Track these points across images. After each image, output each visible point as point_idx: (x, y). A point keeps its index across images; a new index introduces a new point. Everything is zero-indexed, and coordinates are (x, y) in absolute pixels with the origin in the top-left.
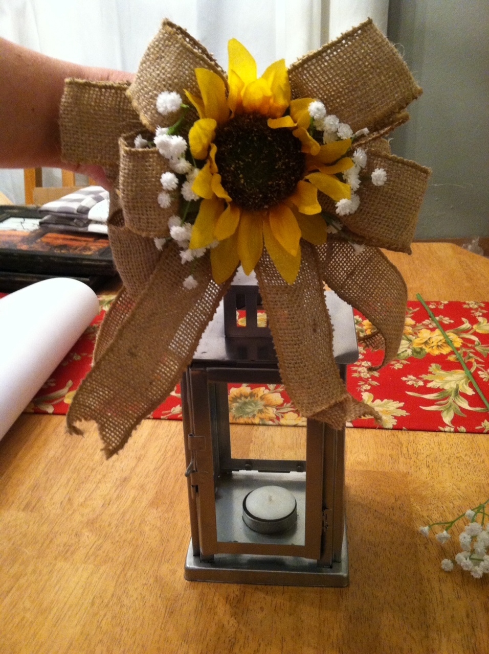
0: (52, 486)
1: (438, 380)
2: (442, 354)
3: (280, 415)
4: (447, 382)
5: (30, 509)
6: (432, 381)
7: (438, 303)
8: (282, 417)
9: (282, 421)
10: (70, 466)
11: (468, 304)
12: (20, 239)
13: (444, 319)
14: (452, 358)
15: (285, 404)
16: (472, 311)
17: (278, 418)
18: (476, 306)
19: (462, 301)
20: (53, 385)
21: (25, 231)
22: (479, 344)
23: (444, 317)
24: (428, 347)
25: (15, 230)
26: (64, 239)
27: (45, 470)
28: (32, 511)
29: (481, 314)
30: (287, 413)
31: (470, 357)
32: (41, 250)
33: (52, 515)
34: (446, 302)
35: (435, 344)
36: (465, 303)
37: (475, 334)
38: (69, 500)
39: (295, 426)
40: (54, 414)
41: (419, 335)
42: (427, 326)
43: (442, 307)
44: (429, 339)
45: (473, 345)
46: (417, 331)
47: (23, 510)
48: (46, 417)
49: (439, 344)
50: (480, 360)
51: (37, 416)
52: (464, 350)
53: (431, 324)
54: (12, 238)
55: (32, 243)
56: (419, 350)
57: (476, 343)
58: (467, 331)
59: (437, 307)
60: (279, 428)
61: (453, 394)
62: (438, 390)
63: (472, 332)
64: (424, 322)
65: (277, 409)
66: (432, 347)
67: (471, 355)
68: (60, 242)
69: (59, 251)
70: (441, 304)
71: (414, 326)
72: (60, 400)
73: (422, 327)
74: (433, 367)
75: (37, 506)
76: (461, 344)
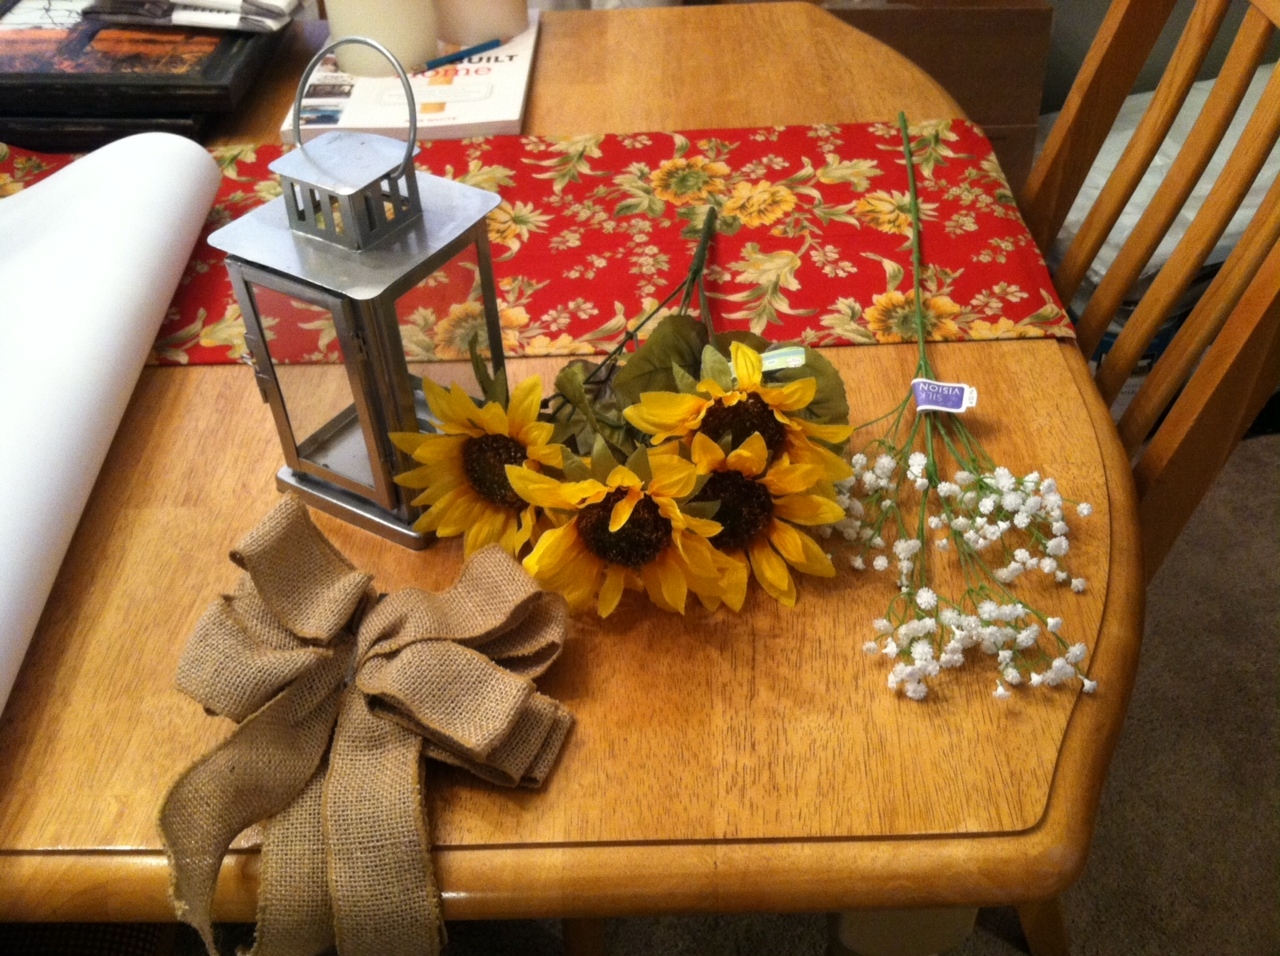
0: (215, 469)
1: (751, 270)
2: (763, 225)
3: (524, 342)
4: (765, 271)
5: (192, 503)
6: (743, 272)
7: (769, 130)
8: (528, 344)
9: (529, 351)
10: (233, 440)
11: (816, 130)
12: (53, 47)
13: (775, 160)
14: (776, 232)
15: (532, 325)
16: (820, 143)
17: (522, 346)
18: (827, 133)
19: (807, 125)
20: (177, 317)
21: (58, 28)
22: (820, 203)
23: (776, 157)
24: (745, 213)
25: (39, 28)
26: (133, 41)
27: (200, 448)
28: (195, 505)
29: (832, 148)
30: (534, 337)
31: (804, 228)
32: (98, 70)
33: (224, 508)
34: (782, 128)
35: (755, 208)
36: (810, 128)
37: (819, 186)
38: (244, 486)
39: (547, 356)
40: (191, 364)
41: (735, 193)
42: (748, 175)
43: (774, 138)
44: (749, 199)
45: (810, 206)
46: (731, 187)
47: (182, 505)
48: (179, 370)
49: (762, 207)
50: (818, 231)
51: (164, 370)
52: (796, 215)
53: (753, 171)
54: (39, 47)
55: (78, 56)
56: (730, 220)
57: (816, 202)
58: (805, 181)
59: (767, 139)
60: (524, 361)
61: (770, 292)
62: (750, 286)
63: (813, 182)
64: (744, 169)
65: (521, 332)
66: (751, 214)
67: (806, 223)
68: (126, 49)
69: (129, 70)
70: (775, 131)
71: (727, 178)
72: (194, 342)
73: (741, 178)
74: (749, 250)
75: (201, 497)
76: (793, 206)
